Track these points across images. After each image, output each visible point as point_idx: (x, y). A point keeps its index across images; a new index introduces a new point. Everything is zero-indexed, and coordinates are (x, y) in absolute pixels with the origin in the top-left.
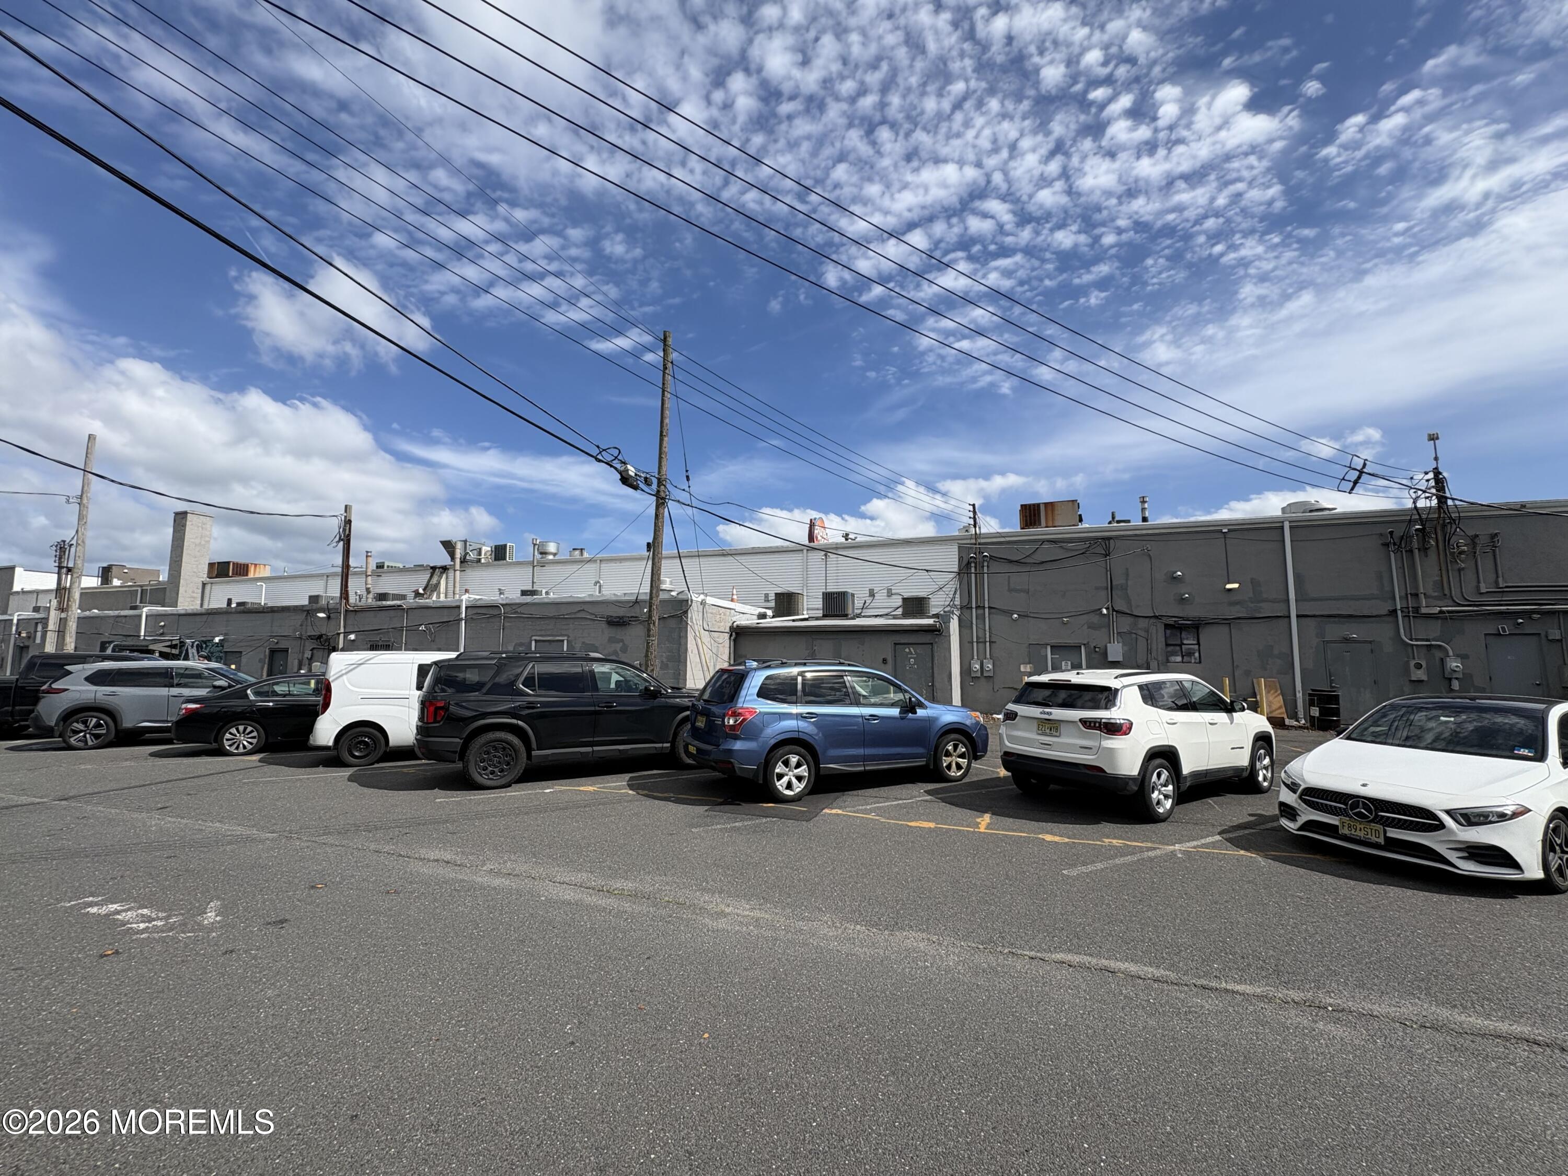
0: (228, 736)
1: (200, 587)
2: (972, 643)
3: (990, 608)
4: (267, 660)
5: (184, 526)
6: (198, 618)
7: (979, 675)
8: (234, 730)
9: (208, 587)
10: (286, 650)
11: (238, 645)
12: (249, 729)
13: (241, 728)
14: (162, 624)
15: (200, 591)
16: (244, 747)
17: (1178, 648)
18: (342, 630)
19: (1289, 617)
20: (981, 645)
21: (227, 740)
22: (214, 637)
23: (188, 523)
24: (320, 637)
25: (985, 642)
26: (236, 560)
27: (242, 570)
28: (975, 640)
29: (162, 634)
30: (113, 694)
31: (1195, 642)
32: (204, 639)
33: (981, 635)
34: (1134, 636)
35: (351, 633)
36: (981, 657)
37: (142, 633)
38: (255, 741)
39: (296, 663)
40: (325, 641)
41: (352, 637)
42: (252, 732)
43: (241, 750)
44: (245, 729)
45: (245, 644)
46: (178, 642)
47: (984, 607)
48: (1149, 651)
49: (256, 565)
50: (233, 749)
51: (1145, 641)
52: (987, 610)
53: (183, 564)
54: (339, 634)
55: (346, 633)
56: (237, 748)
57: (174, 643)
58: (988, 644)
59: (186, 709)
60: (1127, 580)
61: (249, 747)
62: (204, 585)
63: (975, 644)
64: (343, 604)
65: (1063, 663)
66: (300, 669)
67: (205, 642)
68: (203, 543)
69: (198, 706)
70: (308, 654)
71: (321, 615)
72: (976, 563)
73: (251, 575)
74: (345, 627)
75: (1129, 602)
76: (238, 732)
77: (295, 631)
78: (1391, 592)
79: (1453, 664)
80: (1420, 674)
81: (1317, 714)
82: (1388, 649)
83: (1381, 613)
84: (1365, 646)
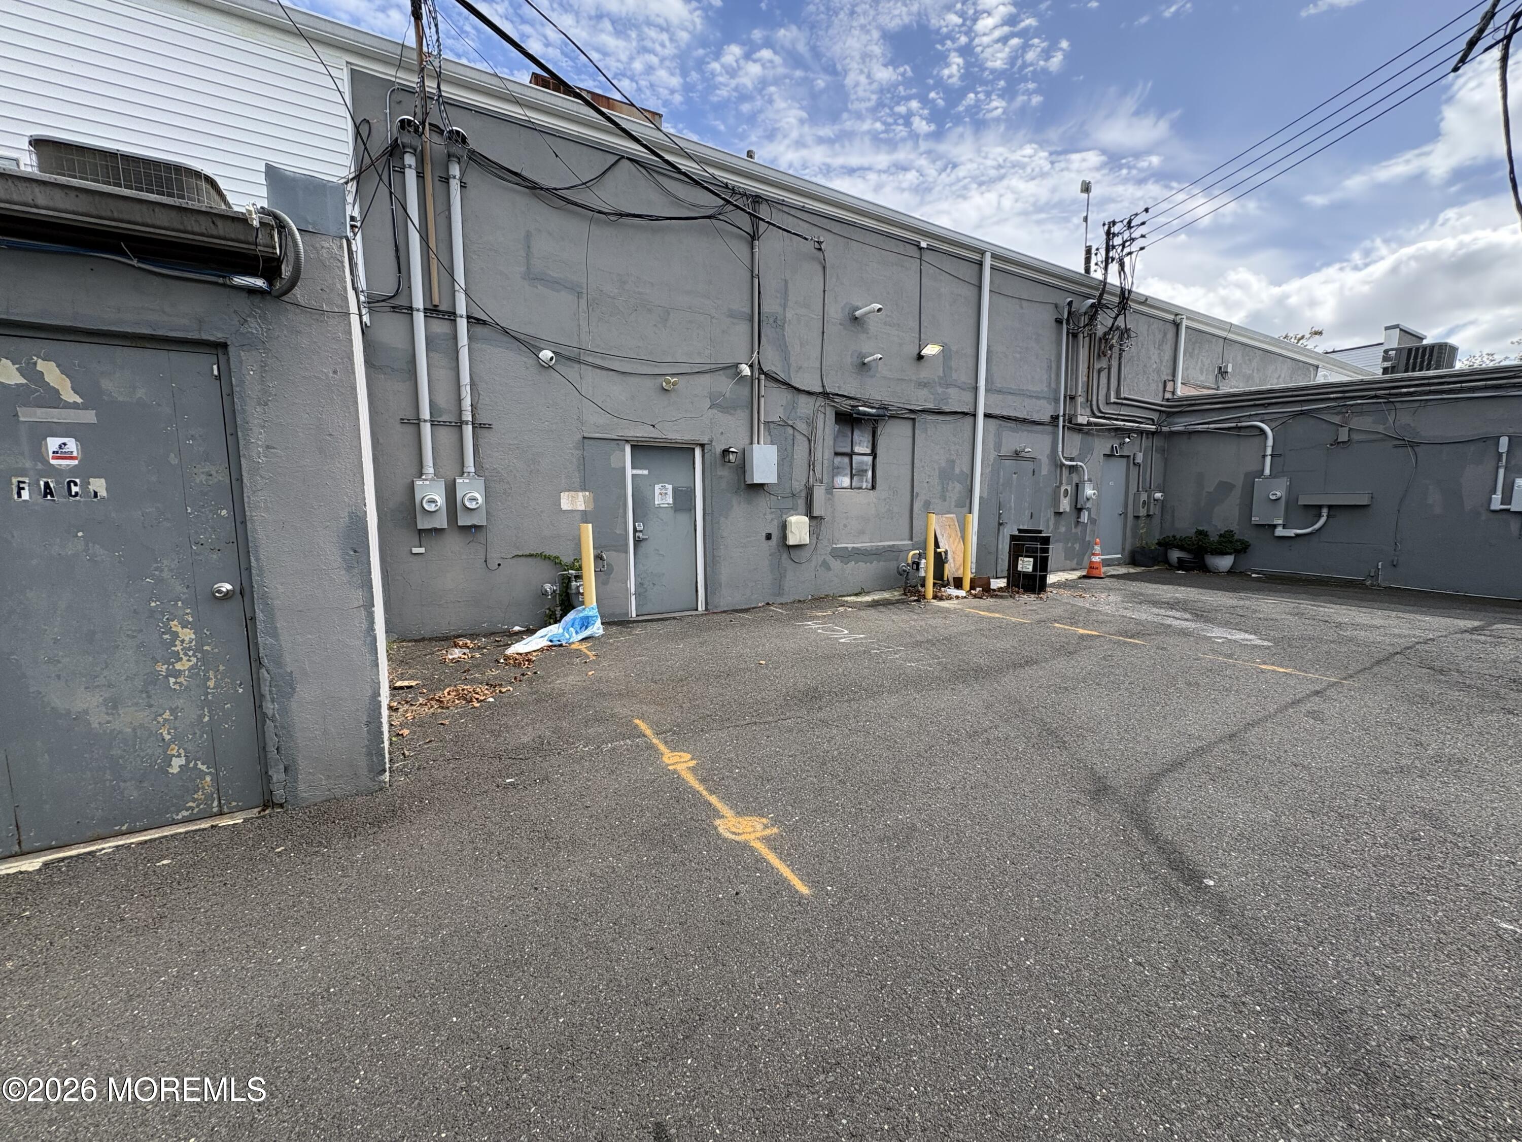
2: (416, 423)
3: (472, 320)
7: (442, 522)
17: (846, 460)
19: (974, 415)
20: (443, 432)
25: (459, 425)
28: (426, 414)
31: (868, 451)
33: (443, 401)
34: (790, 431)
36: (450, 469)
47: (452, 316)
48: (811, 464)
51: (807, 443)
52: (462, 324)
58: (468, 430)
60: (785, 306)
63: (426, 429)
65: (657, 487)
72: (421, 162)
75: (786, 358)
78: (1057, 391)
79: (1089, 491)
80: (1065, 505)
81: (1030, 569)
82: (1045, 470)
83: (1046, 418)
84: (1029, 466)
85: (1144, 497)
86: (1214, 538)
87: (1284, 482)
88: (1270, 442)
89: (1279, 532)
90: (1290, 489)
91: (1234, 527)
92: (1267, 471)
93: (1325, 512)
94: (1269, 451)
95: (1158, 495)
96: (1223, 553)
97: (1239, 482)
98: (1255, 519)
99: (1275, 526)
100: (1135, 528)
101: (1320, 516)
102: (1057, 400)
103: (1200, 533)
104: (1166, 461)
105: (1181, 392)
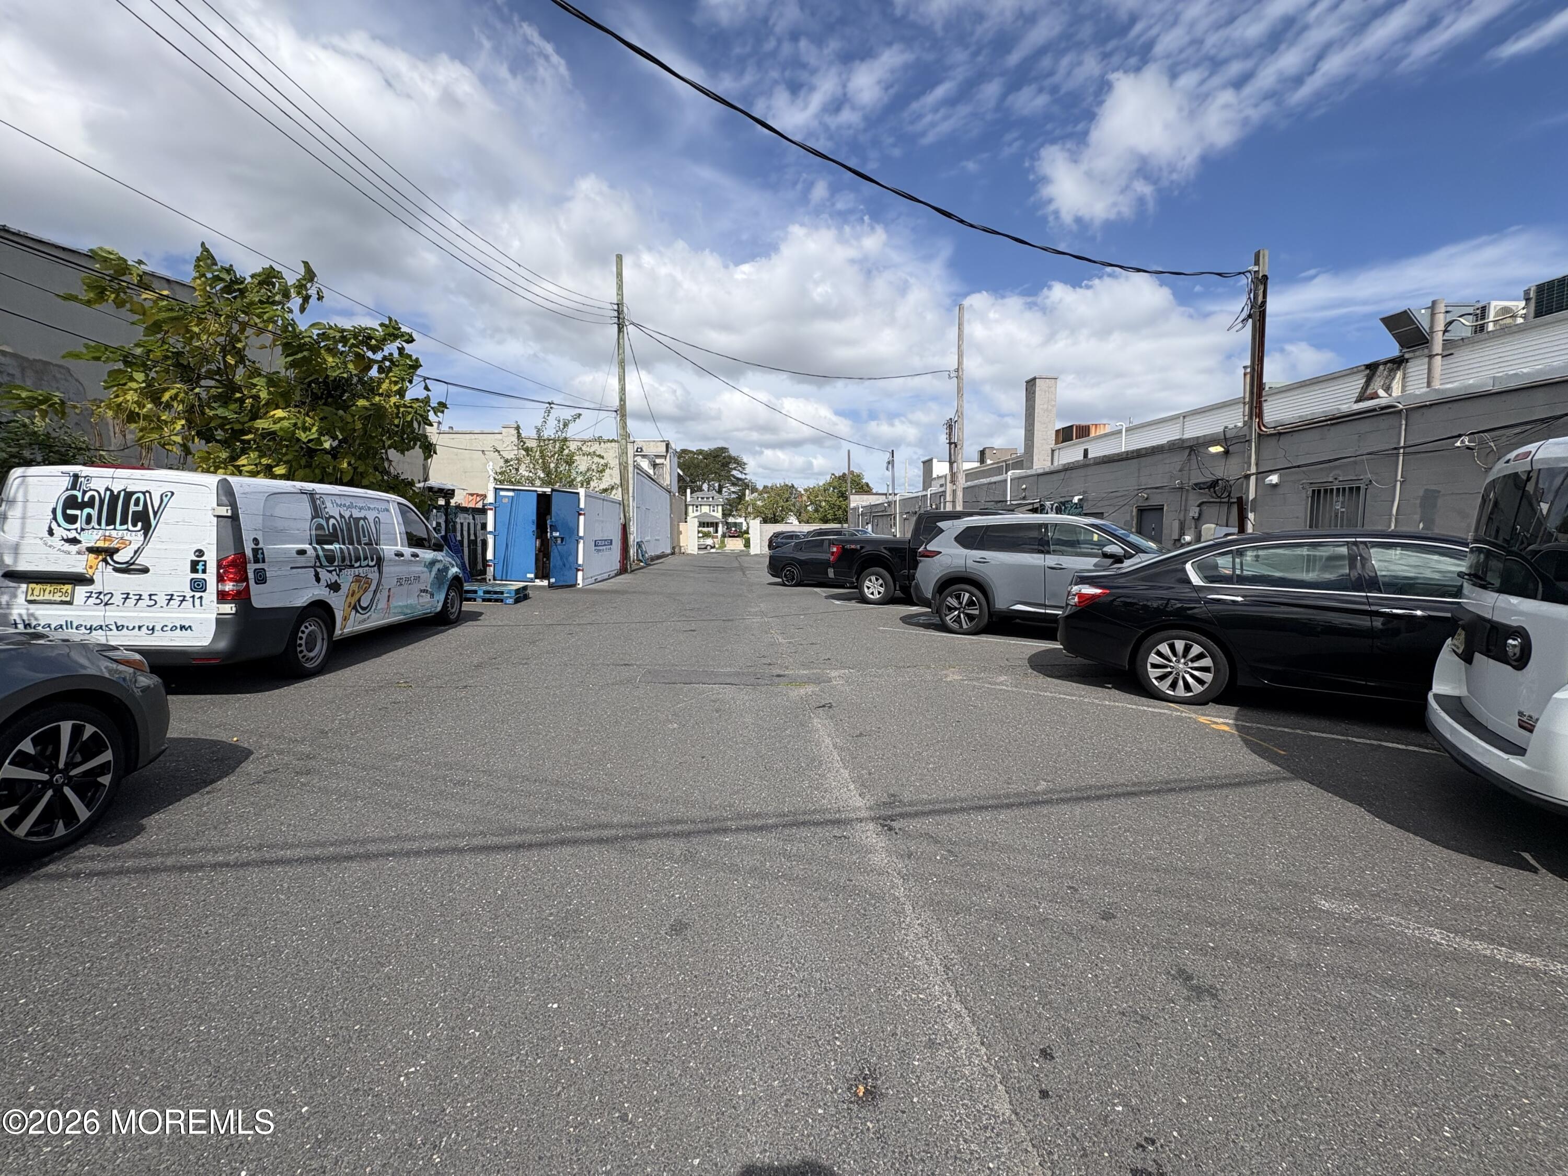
0: (1154, 658)
1: (1050, 452)
4: (1134, 522)
5: (1034, 393)
6: (1055, 477)
8: (1164, 648)
9: (1056, 453)
10: (1160, 509)
11: (1099, 504)
12: (1196, 650)
13: (1180, 645)
14: (1024, 486)
15: (1050, 458)
16: (1187, 687)
18: (1253, 470)
21: (1154, 666)
22: (1073, 496)
23: (1037, 389)
24: (1214, 484)
26: (1077, 423)
27: (1084, 432)
29: (1024, 498)
30: (983, 561)
32: (1062, 500)
35: (1272, 472)
37: (1009, 499)
38: (1208, 677)
39: (1176, 525)
40: (1224, 489)
41: (1274, 479)
42: (1200, 657)
43: (1181, 692)
44: (1187, 649)
45: (1107, 503)
46: (1038, 505)
49: (1096, 425)
50: (1164, 686)
53: (1036, 432)
54: (1247, 477)
55: (1262, 474)
56: (1173, 686)
57: (1035, 506)
59: (1081, 596)
61: (1198, 689)
62: (1053, 451)
64: (1255, 426)
66: (1182, 533)
67: (1063, 503)
68: (1050, 407)
69: (1098, 591)
70: (1194, 512)
71: (1216, 449)
73: (1093, 434)
74: (1257, 464)
76: (1175, 654)
77: (1173, 478)
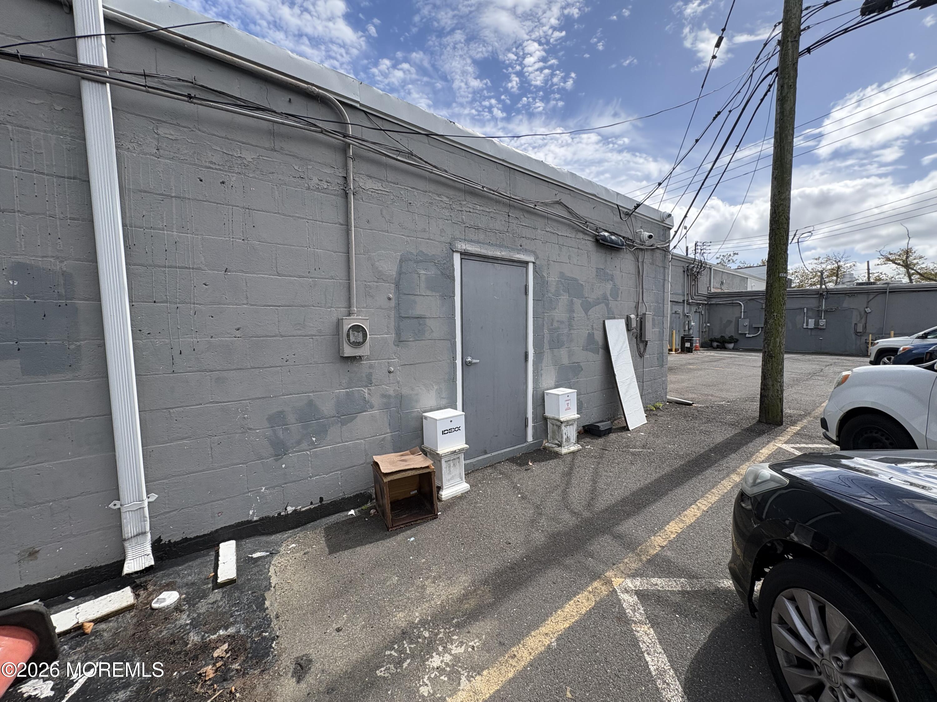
78: (684, 292)
79: (693, 324)
80: (687, 328)
81: (689, 346)
82: (681, 317)
83: (681, 301)
84: (678, 315)
85: (705, 325)
86: (727, 338)
87: (748, 320)
88: (743, 308)
89: (747, 335)
90: (750, 322)
91: (733, 335)
92: (742, 317)
93: (760, 329)
94: (743, 311)
95: (708, 324)
96: (731, 343)
97: (734, 320)
98: (740, 332)
99: (746, 334)
100: (702, 336)
101: (759, 331)
102: (684, 295)
103: (722, 337)
104: (709, 313)
105: (713, 290)
